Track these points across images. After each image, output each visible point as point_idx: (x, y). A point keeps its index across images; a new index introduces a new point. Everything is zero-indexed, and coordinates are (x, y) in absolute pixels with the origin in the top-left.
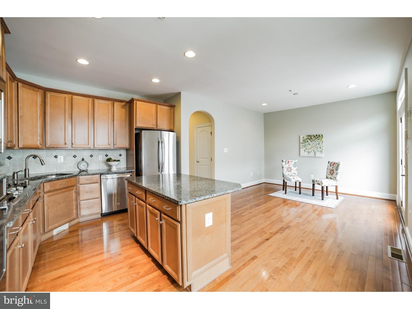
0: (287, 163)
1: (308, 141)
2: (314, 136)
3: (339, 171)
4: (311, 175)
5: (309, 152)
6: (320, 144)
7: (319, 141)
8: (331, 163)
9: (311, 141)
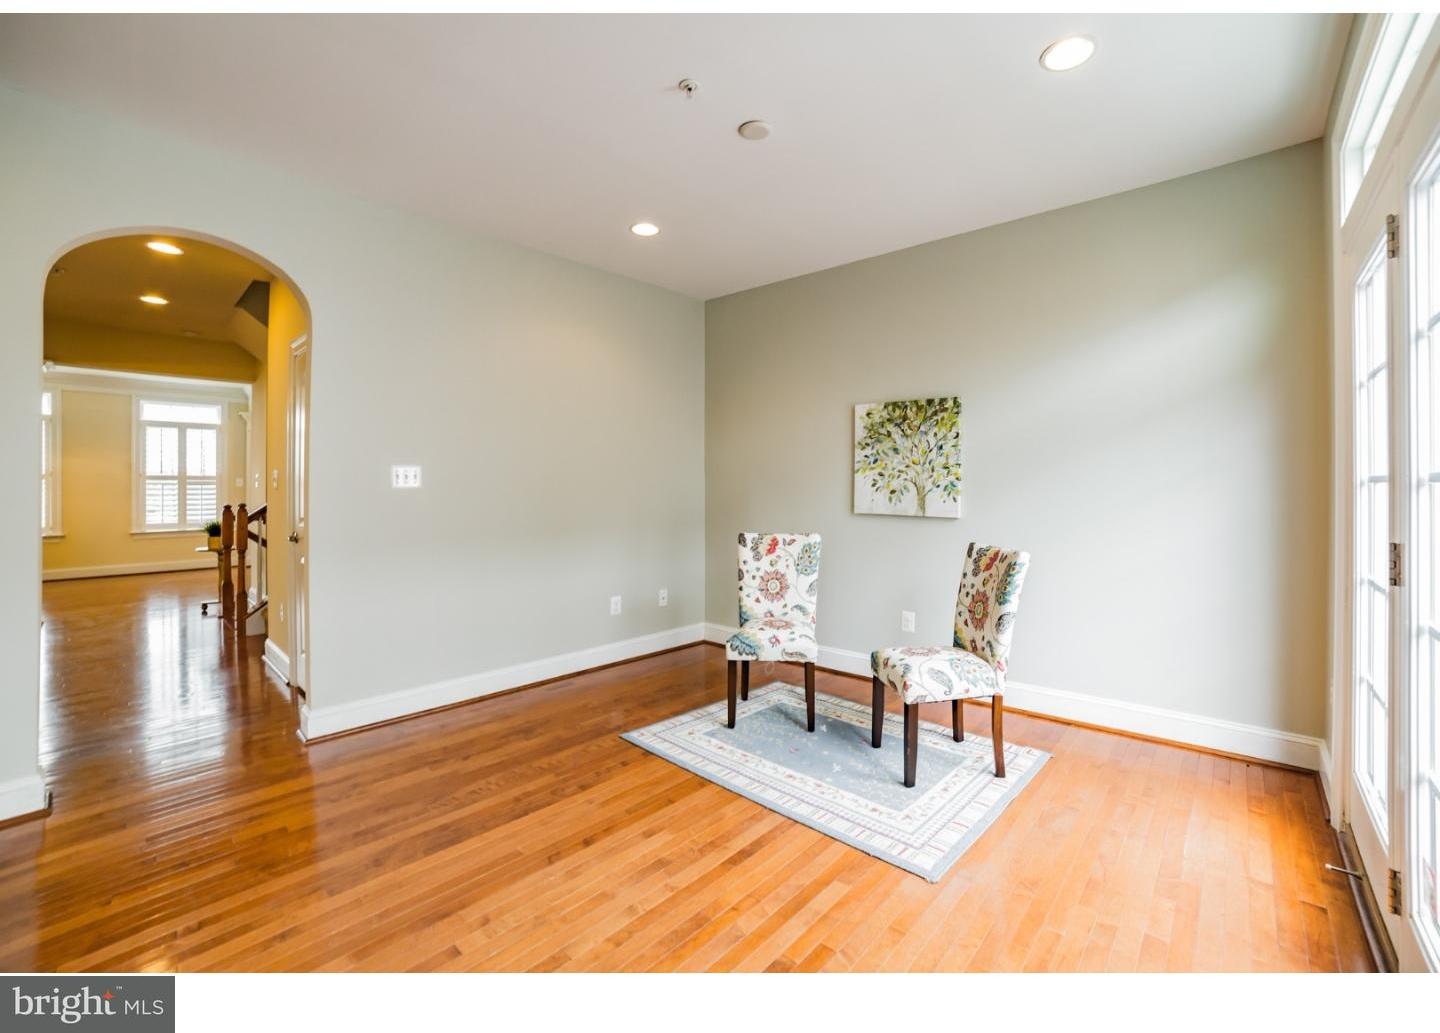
0: (763, 548)
1: (889, 434)
2: (920, 408)
3: (1012, 606)
4: (904, 612)
5: (893, 492)
6: (947, 448)
7: (944, 430)
8: (982, 553)
9: (905, 436)
